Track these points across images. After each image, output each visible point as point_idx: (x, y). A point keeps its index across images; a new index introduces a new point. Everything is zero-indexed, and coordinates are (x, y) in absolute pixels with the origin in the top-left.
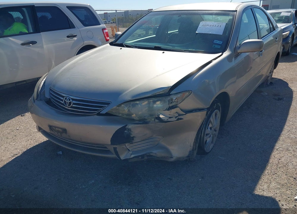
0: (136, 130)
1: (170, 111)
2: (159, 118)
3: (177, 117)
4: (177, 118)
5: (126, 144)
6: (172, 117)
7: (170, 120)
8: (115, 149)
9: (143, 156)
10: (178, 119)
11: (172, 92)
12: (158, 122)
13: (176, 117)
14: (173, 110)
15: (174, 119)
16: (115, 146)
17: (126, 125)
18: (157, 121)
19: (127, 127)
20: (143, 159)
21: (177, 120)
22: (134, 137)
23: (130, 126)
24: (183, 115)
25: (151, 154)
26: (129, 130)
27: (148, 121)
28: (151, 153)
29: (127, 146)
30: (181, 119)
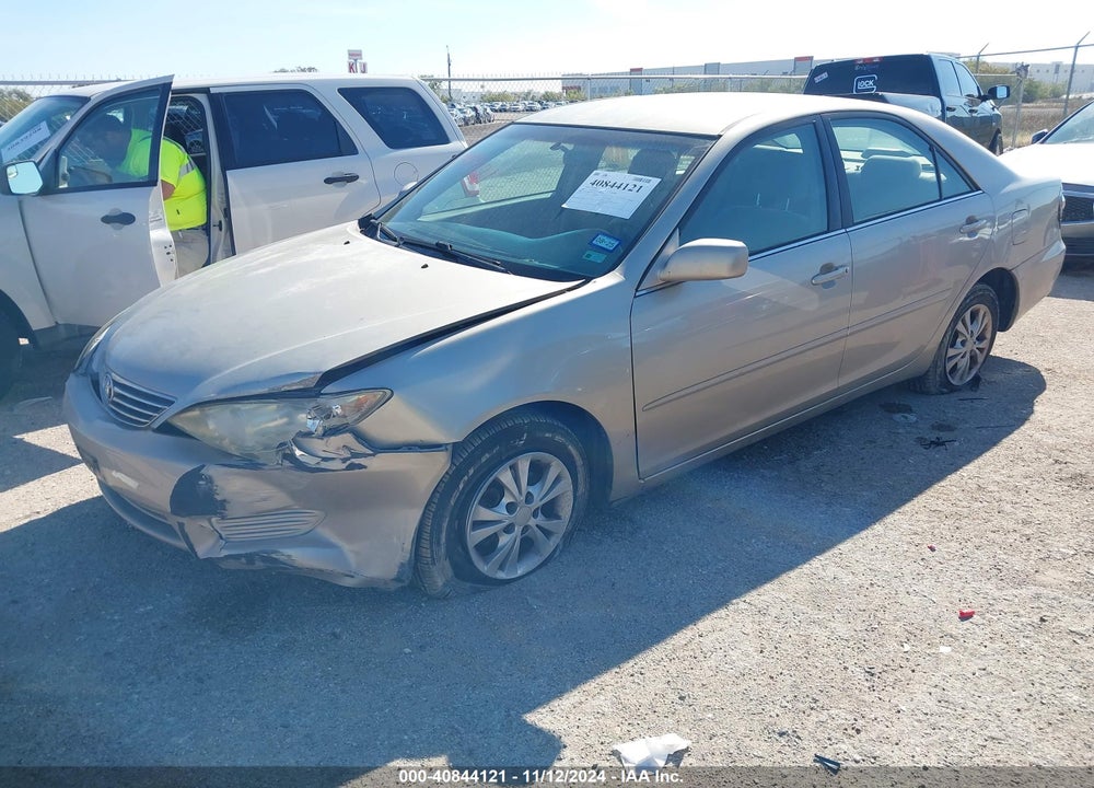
0: (231, 484)
1: (325, 439)
2: (291, 457)
3: (349, 459)
4: (348, 462)
5: (214, 520)
6: (333, 459)
7: (324, 465)
8: (181, 525)
9: (250, 558)
10: (352, 467)
11: (328, 389)
12: (288, 468)
13: (344, 460)
14: (332, 438)
15: (337, 465)
16: (181, 520)
17: (203, 466)
18: (287, 463)
19: (202, 471)
20: (251, 567)
21: (348, 468)
22: (225, 501)
23: (212, 471)
24: (366, 455)
25: (274, 556)
26: (210, 480)
27: (261, 462)
28: (275, 552)
29: (214, 524)
30: (361, 467)
